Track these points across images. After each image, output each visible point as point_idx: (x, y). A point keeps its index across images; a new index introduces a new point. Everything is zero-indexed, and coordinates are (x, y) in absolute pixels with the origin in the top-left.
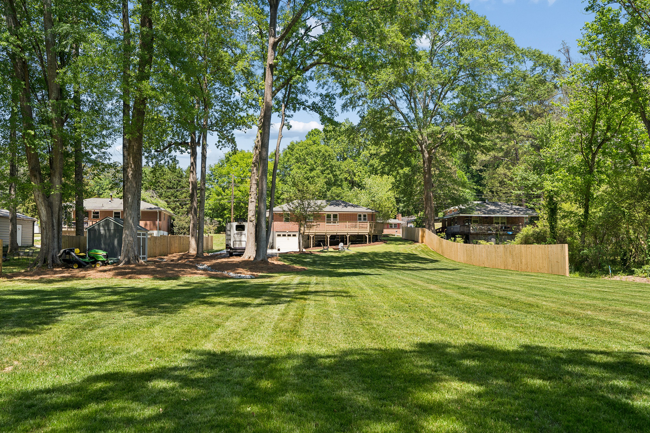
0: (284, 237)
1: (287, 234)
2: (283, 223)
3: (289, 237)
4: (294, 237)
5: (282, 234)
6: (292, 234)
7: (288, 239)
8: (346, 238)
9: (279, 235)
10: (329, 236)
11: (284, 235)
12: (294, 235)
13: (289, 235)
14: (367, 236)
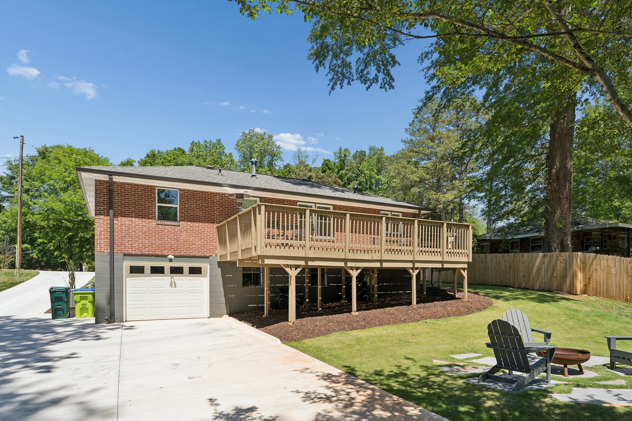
0: (157, 278)
1: (167, 265)
2: (153, 223)
3: (177, 278)
4: (195, 279)
5: (147, 264)
6: (186, 265)
7: (173, 284)
8: (349, 279)
9: (137, 270)
10: (355, 274)
11: (157, 270)
12: (195, 271)
13: (177, 271)
14: (465, 274)
